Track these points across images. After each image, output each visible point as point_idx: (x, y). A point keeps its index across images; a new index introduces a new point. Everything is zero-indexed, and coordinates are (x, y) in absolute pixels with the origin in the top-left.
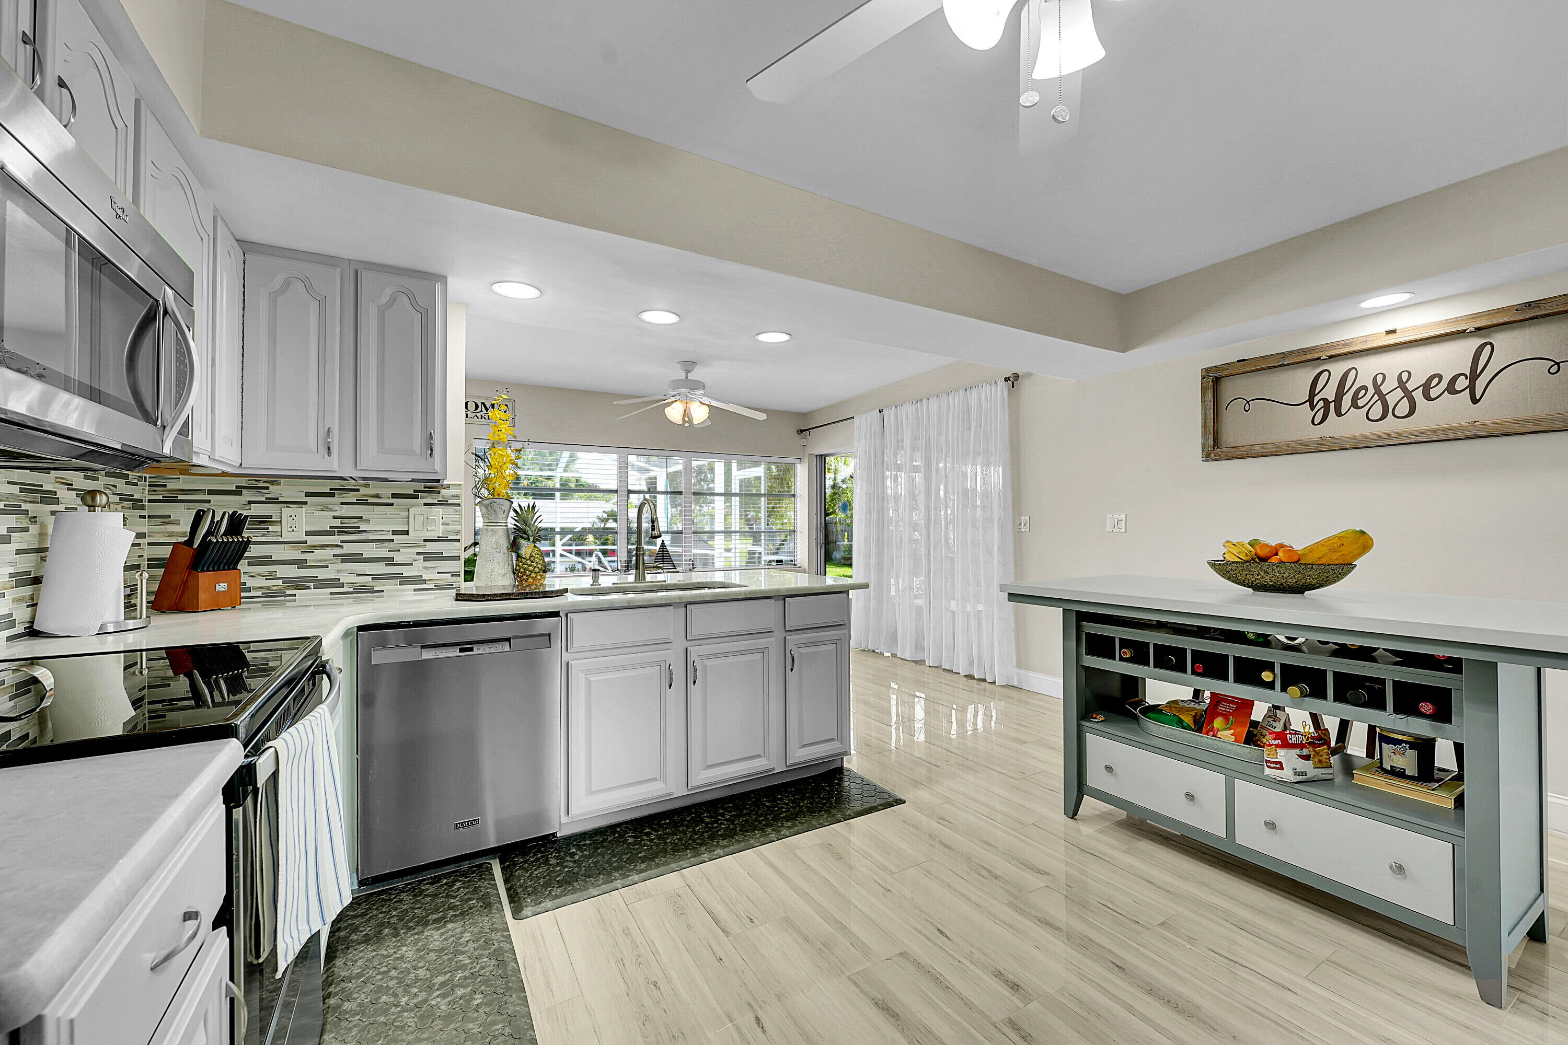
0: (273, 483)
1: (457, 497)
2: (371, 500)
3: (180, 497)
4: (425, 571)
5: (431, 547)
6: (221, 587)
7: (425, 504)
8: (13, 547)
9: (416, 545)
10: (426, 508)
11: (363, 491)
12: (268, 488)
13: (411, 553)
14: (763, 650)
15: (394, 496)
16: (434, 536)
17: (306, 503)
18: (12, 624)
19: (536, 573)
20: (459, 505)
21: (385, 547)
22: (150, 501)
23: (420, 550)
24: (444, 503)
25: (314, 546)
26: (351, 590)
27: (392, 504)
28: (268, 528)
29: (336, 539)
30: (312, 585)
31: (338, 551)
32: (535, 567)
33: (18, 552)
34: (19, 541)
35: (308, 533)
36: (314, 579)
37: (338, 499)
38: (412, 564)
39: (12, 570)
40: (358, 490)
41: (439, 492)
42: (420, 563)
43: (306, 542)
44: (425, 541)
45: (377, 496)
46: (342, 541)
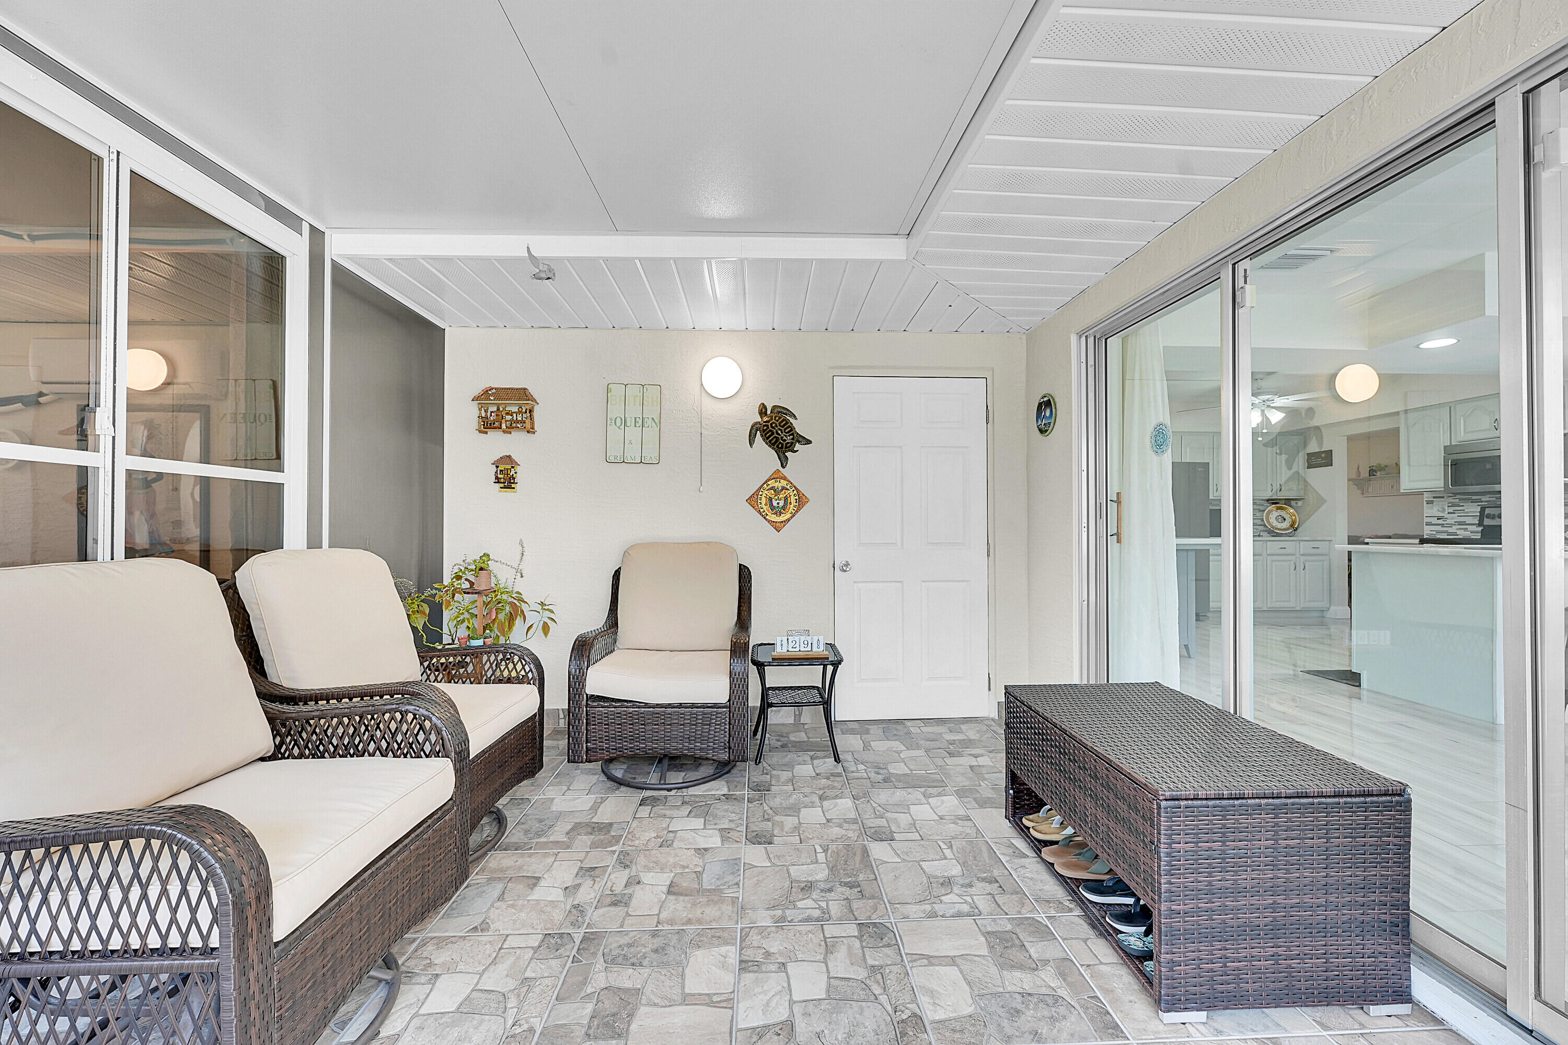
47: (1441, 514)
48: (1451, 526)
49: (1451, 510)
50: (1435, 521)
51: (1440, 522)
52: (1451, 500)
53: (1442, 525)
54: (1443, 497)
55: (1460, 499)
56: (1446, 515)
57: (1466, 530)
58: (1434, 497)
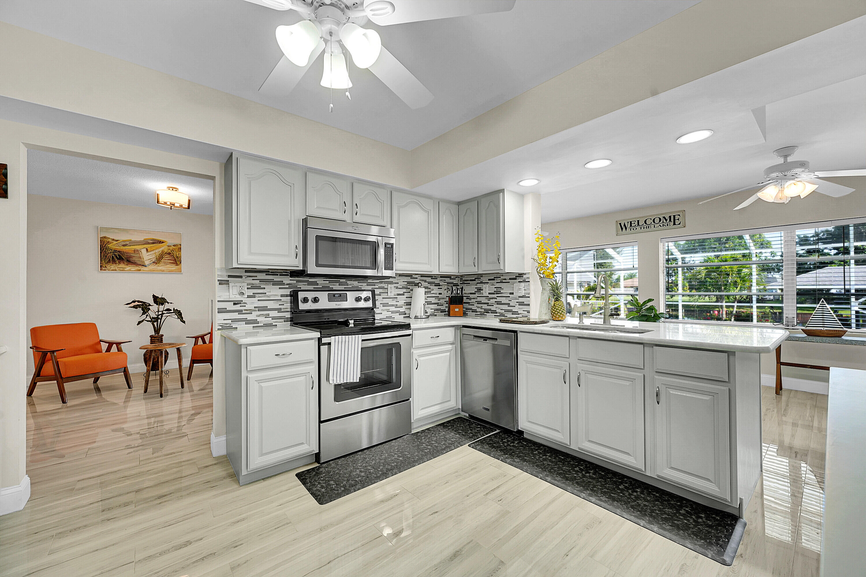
0: (482, 276)
1: (528, 278)
2: (504, 281)
3: (465, 282)
4: (519, 309)
5: (521, 300)
6: (457, 310)
7: (519, 282)
8: (405, 296)
9: (516, 299)
10: (519, 283)
11: (502, 278)
12: (480, 278)
13: (515, 302)
14: (632, 380)
15: (510, 279)
16: (521, 295)
17: (488, 283)
18: (405, 314)
19: (556, 314)
20: (529, 282)
21: (508, 299)
22: (461, 284)
23: (517, 301)
24: (524, 281)
25: (490, 298)
26: (499, 315)
27: (509, 282)
28: (480, 292)
29: (495, 296)
30: (490, 312)
31: (496, 300)
32: (556, 311)
33: (406, 297)
34: (406, 295)
35: (489, 294)
36: (490, 310)
37: (496, 281)
38: (515, 306)
39: (405, 302)
40: (500, 277)
41: (523, 276)
42: (517, 306)
43: (488, 297)
44: (519, 297)
45: (505, 279)
46: (497, 297)
47: (238, 298)
48: (250, 312)
49: (251, 292)
50: (230, 306)
51: (237, 307)
52: (250, 281)
53: (240, 312)
54: (241, 277)
55: (261, 281)
56: (244, 299)
57: (267, 316)
58: (229, 276)
